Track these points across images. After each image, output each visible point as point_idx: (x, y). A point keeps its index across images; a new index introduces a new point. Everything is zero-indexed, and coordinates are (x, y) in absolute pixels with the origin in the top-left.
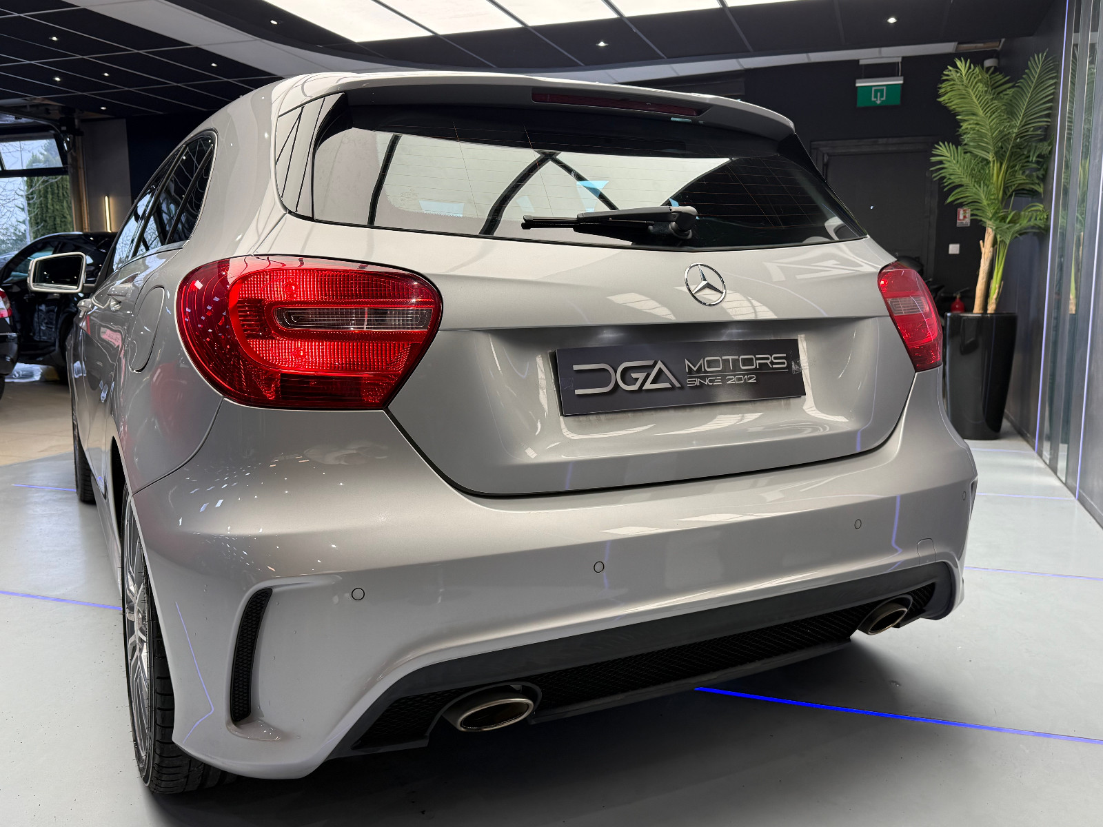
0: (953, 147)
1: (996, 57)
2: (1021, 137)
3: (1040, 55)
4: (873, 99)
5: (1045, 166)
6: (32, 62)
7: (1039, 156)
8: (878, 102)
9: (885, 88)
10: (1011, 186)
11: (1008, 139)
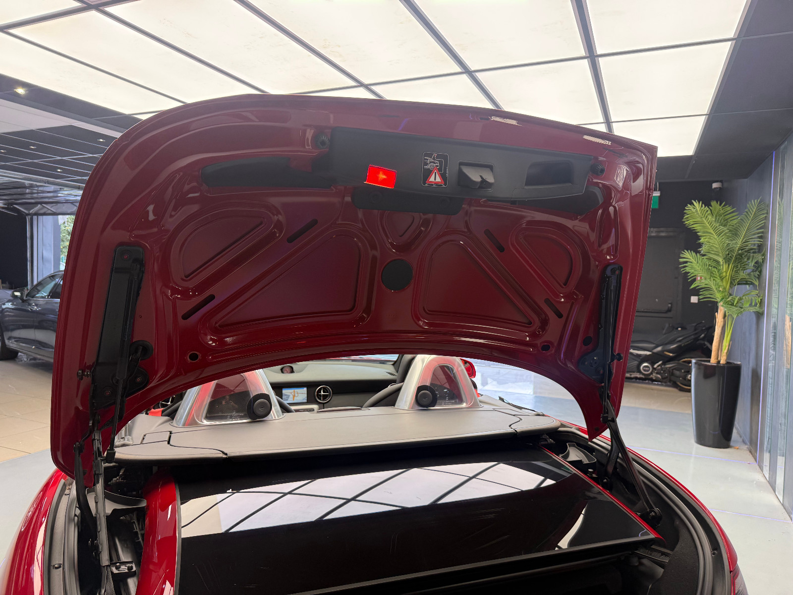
0: (694, 254)
1: (720, 182)
2: (742, 250)
3: (756, 201)
5: (759, 269)
7: (756, 263)
10: (736, 279)
11: (733, 251)
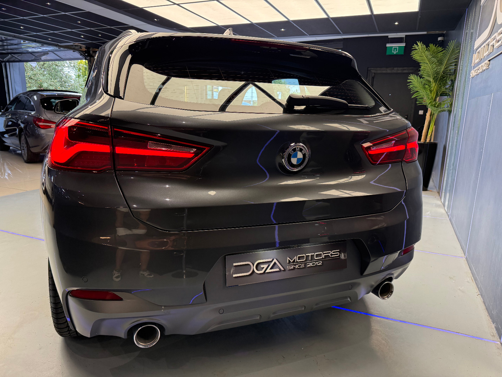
0: (416, 76)
1: (443, 36)
4: (393, 52)
5: (453, 85)
6: (73, 30)
7: (452, 81)
8: (395, 53)
9: (398, 47)
10: (439, 92)
11: (439, 73)
